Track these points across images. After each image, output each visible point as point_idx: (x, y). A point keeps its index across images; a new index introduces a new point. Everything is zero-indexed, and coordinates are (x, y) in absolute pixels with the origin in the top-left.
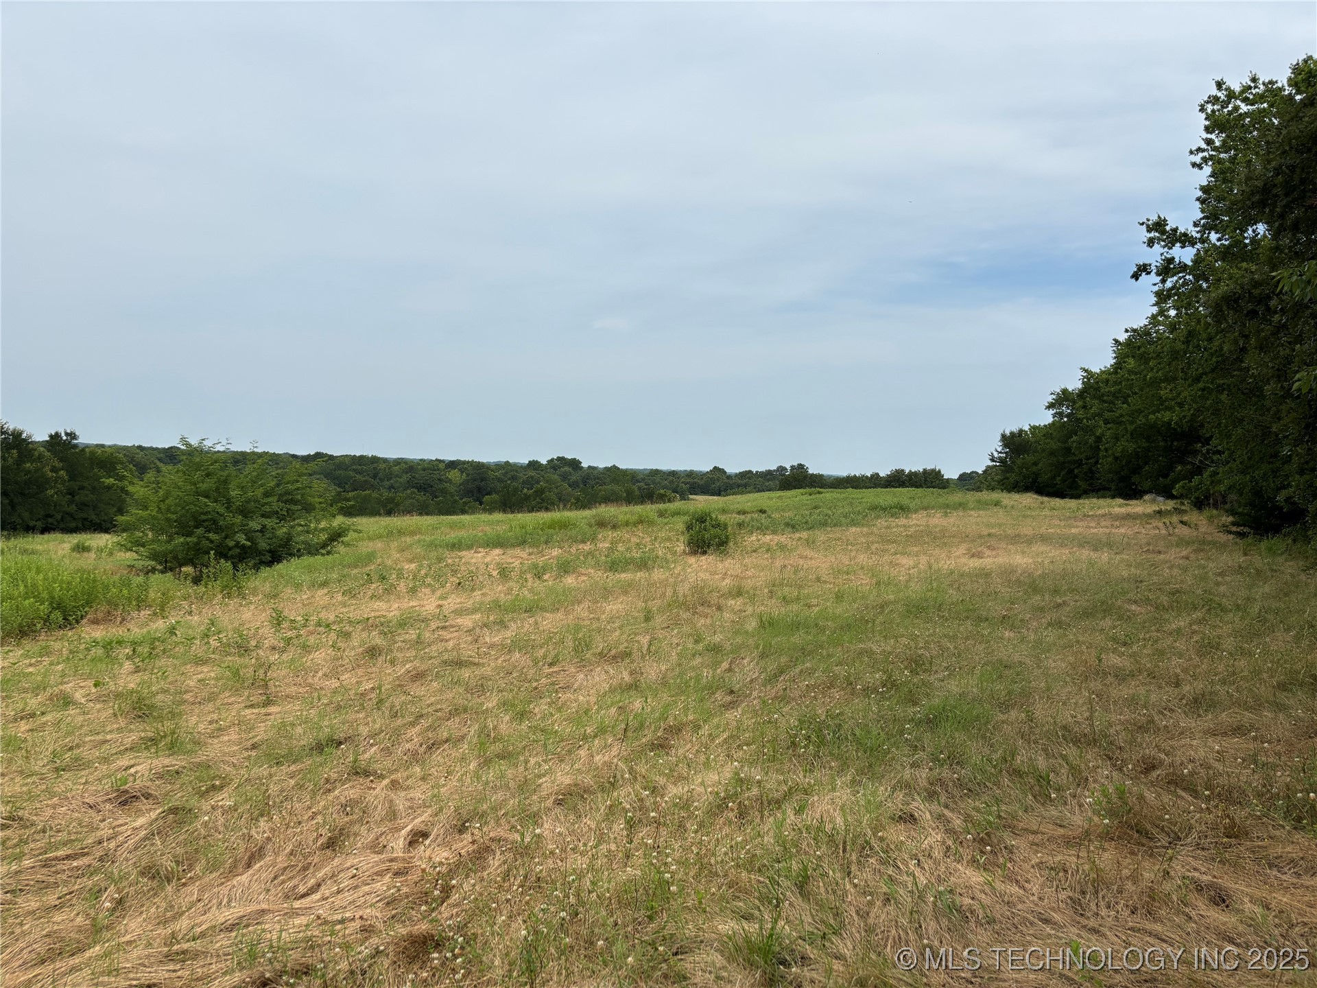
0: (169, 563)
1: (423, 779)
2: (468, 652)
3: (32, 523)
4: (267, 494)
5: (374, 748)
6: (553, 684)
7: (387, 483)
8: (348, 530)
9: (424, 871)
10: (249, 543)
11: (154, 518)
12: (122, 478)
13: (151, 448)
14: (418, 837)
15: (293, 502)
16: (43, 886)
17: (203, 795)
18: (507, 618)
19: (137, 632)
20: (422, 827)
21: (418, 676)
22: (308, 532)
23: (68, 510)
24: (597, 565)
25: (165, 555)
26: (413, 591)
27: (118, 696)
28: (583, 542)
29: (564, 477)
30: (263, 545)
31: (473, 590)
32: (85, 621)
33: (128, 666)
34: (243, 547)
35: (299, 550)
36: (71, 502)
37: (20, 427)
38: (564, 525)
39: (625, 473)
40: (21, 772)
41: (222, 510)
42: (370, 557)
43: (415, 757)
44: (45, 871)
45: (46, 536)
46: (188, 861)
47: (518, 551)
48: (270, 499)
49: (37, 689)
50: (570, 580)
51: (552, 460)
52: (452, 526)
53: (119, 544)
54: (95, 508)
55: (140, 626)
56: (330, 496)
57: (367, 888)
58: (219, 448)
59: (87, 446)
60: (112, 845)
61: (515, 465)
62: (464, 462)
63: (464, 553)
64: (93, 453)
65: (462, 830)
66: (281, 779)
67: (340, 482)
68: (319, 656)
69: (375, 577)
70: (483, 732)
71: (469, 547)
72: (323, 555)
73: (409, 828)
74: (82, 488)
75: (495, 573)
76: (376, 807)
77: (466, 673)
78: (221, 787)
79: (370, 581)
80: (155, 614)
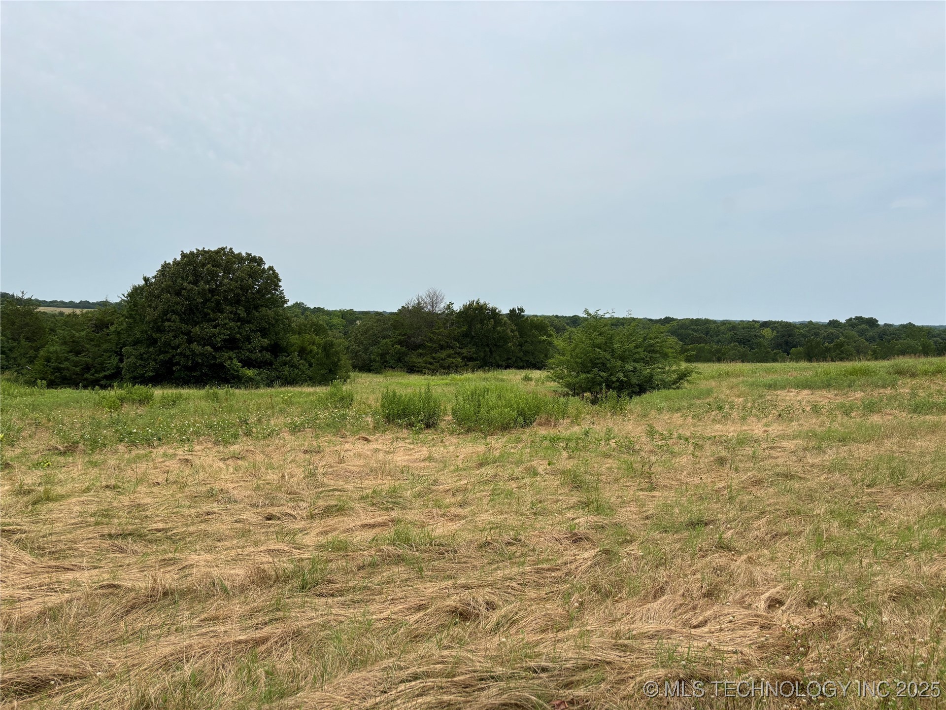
0: (576, 390)
1: (772, 560)
2: (797, 468)
3: (500, 363)
4: (637, 347)
5: (731, 531)
6: (874, 502)
7: (716, 339)
8: (691, 372)
9: (784, 629)
10: (626, 379)
11: (568, 361)
12: (550, 336)
13: (563, 317)
14: (775, 603)
15: (654, 352)
16: (538, 585)
17: (621, 544)
18: (824, 445)
19: (565, 433)
20: (778, 596)
21: (757, 482)
22: (664, 373)
23: (519, 355)
24: (902, 408)
25: (574, 385)
26: (744, 418)
27: (562, 473)
28: (884, 387)
29: (862, 333)
30: (634, 381)
31: (791, 421)
32: (535, 423)
33: (565, 454)
34: (622, 382)
35: (658, 385)
36: (521, 350)
37: (495, 306)
38: (864, 373)
39: (921, 329)
40: (516, 513)
41: (609, 357)
42: (709, 392)
43: (762, 543)
44: (537, 575)
45: (508, 371)
46: (618, 585)
47: (824, 393)
48: (639, 350)
49: (518, 463)
50: (876, 419)
51: (851, 319)
52: (767, 371)
53: (548, 377)
54: (533, 354)
55: (565, 429)
56: (678, 347)
57: (741, 633)
58: (607, 316)
59: (529, 316)
60: (573, 566)
61: (817, 324)
62: (775, 322)
63: (779, 392)
64: (532, 321)
65: (811, 603)
66: (669, 543)
67: (682, 338)
68: (684, 460)
69: (714, 406)
70: (817, 532)
71: (783, 388)
72: (674, 389)
73: (767, 595)
74: (526, 342)
75: (808, 409)
76: (739, 574)
77: (796, 485)
78: (631, 542)
79: (711, 409)
80: (572, 422)
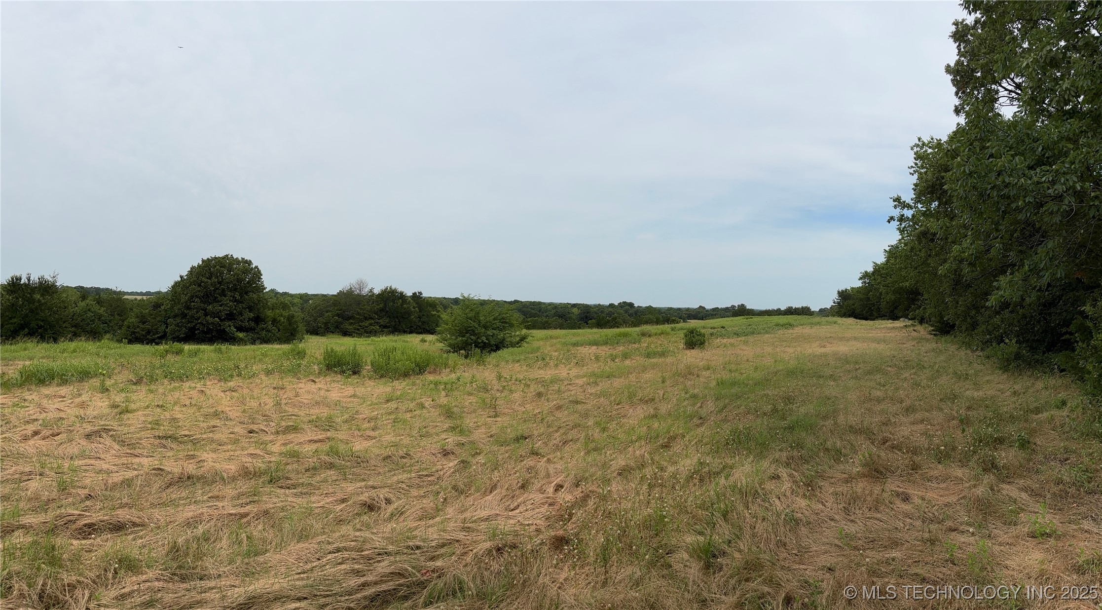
0: (455, 348)
1: (561, 459)
2: (581, 397)
3: (406, 330)
4: (494, 319)
5: (541, 442)
7: (545, 314)
8: (528, 336)
9: (561, 504)
10: (487, 341)
11: (450, 329)
12: (438, 311)
13: (449, 298)
14: (559, 487)
15: (505, 323)
16: (419, 487)
17: (473, 456)
18: (598, 380)
19: (445, 379)
20: (561, 483)
21: (559, 408)
22: (511, 337)
23: (418, 324)
24: (641, 356)
25: (454, 345)
26: (556, 366)
27: (440, 406)
28: (634, 343)
29: (626, 311)
30: (493, 342)
31: (583, 366)
32: (426, 372)
33: (443, 393)
34: (485, 343)
35: (507, 345)
36: (420, 321)
37: (403, 290)
38: (625, 335)
39: (655, 309)
40: (409, 435)
41: (477, 326)
42: (538, 348)
43: (557, 448)
44: (419, 479)
45: (411, 335)
46: (469, 485)
47: (604, 347)
48: (496, 321)
49: (413, 400)
50: (627, 362)
51: (620, 303)
52: (574, 335)
53: (437, 339)
54: (428, 323)
55: (447, 376)
56: (520, 320)
58: (476, 298)
59: (425, 298)
60: (442, 473)
61: (603, 305)
62: (579, 304)
63: (579, 348)
64: (427, 301)
65: (577, 486)
66: (502, 453)
67: (524, 313)
68: (516, 395)
69: (540, 359)
70: (587, 438)
71: (582, 345)
72: (517, 347)
73: (555, 483)
74: (423, 315)
75: (593, 358)
76: (541, 471)
77: (580, 408)
78: (480, 454)
79: (538, 360)
80: (451, 371)
